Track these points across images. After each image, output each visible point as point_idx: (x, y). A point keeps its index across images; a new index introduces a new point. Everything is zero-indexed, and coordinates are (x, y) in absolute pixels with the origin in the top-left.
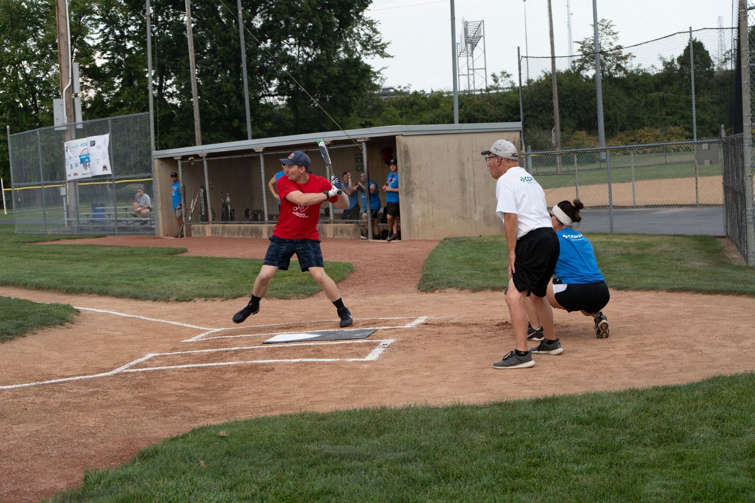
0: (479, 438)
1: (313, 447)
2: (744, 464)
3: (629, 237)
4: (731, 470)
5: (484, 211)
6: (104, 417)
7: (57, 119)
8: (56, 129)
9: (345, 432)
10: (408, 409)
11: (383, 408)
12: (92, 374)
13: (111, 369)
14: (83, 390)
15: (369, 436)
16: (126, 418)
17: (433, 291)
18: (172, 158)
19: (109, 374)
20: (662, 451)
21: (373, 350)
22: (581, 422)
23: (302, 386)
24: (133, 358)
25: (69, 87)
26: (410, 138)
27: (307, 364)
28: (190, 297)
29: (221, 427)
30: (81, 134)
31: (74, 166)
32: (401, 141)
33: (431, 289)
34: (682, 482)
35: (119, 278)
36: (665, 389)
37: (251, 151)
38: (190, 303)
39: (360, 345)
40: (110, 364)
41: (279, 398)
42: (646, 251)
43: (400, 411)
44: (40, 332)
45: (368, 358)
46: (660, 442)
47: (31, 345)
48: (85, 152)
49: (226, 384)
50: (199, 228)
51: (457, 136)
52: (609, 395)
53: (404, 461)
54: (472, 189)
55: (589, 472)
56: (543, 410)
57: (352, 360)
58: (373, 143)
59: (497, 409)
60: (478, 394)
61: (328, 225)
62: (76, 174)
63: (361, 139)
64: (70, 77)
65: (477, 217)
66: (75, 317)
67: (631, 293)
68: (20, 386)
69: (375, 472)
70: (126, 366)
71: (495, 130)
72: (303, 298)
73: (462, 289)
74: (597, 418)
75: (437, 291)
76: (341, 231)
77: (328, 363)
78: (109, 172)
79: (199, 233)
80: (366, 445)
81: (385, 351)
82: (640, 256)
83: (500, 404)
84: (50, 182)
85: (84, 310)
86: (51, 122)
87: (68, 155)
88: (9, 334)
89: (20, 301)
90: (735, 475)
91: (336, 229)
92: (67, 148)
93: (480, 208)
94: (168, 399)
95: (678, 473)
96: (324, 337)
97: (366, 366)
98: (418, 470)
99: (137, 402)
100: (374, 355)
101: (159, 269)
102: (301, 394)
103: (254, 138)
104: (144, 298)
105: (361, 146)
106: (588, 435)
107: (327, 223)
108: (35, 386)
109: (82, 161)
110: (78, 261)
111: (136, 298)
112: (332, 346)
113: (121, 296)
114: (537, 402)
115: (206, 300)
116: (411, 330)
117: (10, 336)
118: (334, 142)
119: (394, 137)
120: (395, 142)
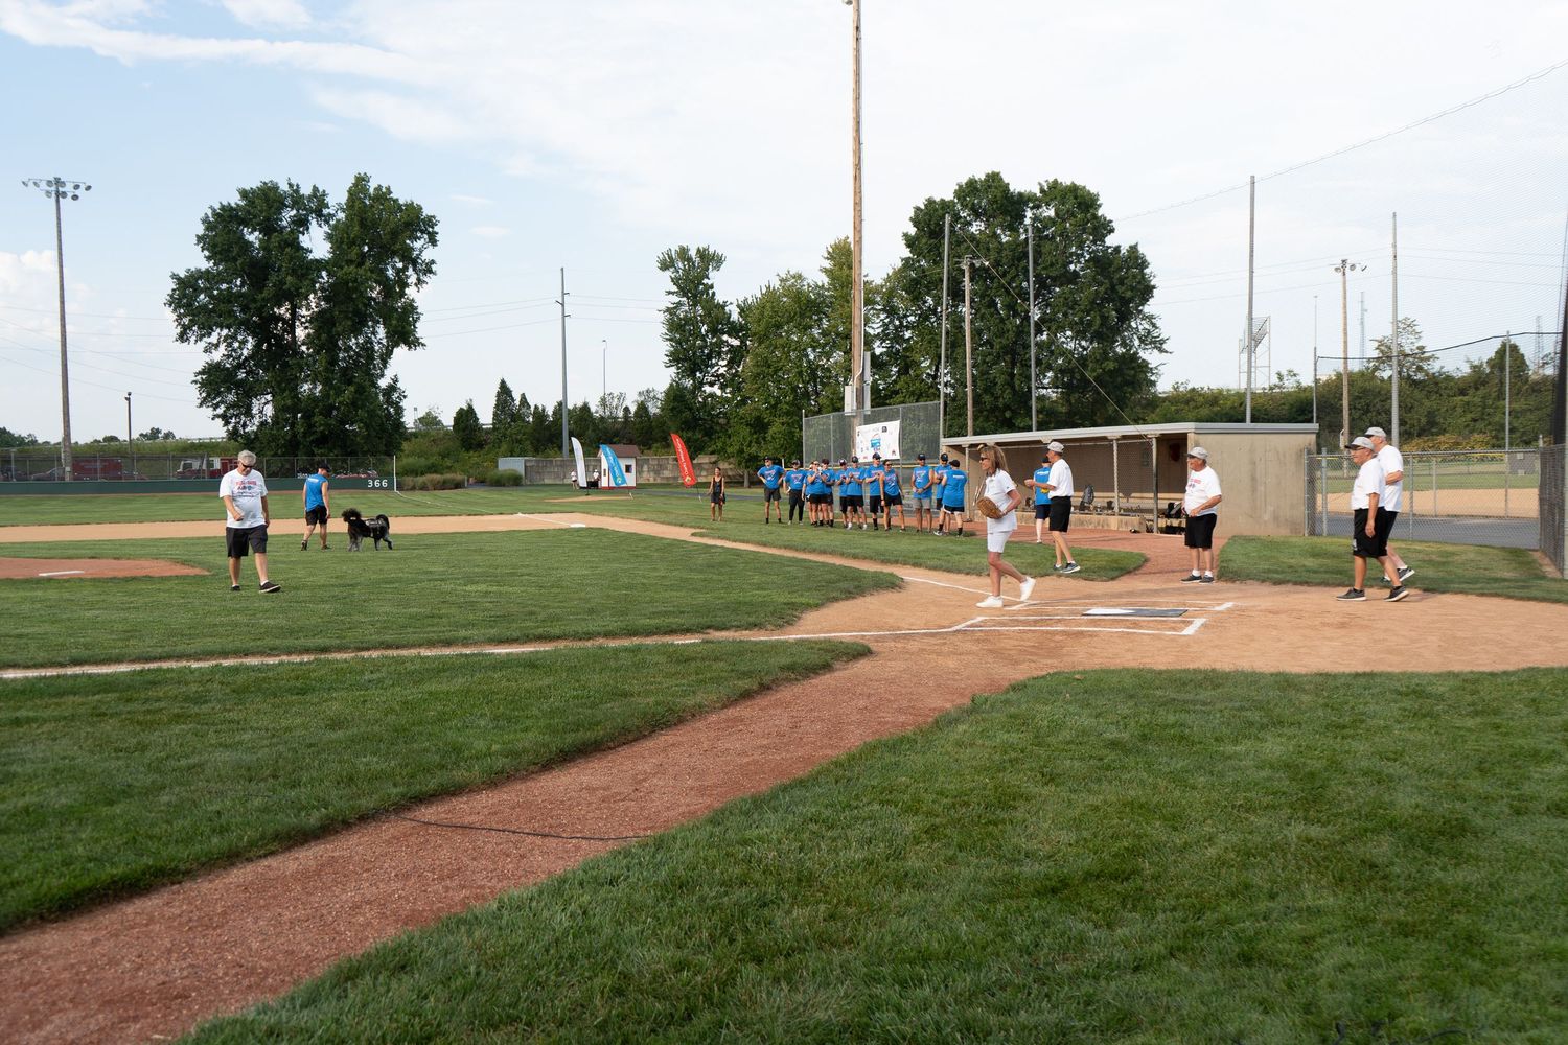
0: (1306, 698)
1: (1159, 693)
2: (1559, 736)
3: (1431, 544)
4: (1546, 739)
5: (1274, 511)
6: (961, 662)
7: (848, 405)
8: (846, 415)
9: (1185, 684)
10: (1236, 671)
11: (1213, 670)
12: (934, 629)
13: (950, 627)
14: (933, 641)
15: (1206, 689)
16: (980, 664)
17: (1234, 582)
18: (960, 446)
19: (950, 630)
20: (1479, 720)
21: (1188, 627)
22: (1400, 693)
23: (1128, 650)
24: (965, 619)
25: (861, 375)
26: (1201, 436)
27: (1128, 633)
29: (1074, 673)
30: (868, 420)
31: (864, 449)
32: (1191, 437)
33: (1231, 580)
34: (1498, 743)
35: (928, 553)
36: (1482, 673)
39: (1174, 622)
40: (946, 623)
42: (1450, 559)
43: (1230, 673)
44: (875, 593)
45: (1185, 633)
46: (1477, 713)
47: (873, 604)
48: (876, 437)
49: (1058, 644)
51: (1250, 436)
52: (1425, 675)
53: (1242, 708)
54: (1262, 488)
55: (1411, 730)
56: (1363, 681)
57: (1170, 633)
58: (1163, 439)
59: (1321, 679)
62: (865, 457)
63: (1151, 435)
64: (862, 365)
65: (1266, 517)
66: (901, 583)
68: (879, 634)
69: (1218, 715)
70: (963, 625)
73: (1263, 581)
74: (1414, 692)
75: (1237, 582)
76: (1126, 524)
77: (1149, 635)
78: (897, 456)
80: (1206, 694)
81: (1199, 628)
82: (1444, 564)
83: (1321, 675)
85: (908, 579)
86: (841, 409)
87: (858, 440)
88: (850, 593)
89: (845, 567)
90: (1549, 743)
91: (1121, 522)
92: (857, 433)
93: (1270, 508)
94: (1011, 652)
95: (1496, 737)
96: (1138, 613)
97: (1184, 639)
98: (1255, 716)
99: (984, 653)
100: (1189, 631)
101: (959, 548)
102: (1129, 656)
103: (1038, 430)
104: (959, 571)
105: (1151, 442)
106: (1407, 703)
107: (1112, 515)
108: (890, 635)
111: (949, 570)
112: (1148, 621)
113: (935, 568)
114: (1357, 675)
116: (1219, 612)
118: (1124, 437)
119: (1186, 434)
120: (1186, 439)
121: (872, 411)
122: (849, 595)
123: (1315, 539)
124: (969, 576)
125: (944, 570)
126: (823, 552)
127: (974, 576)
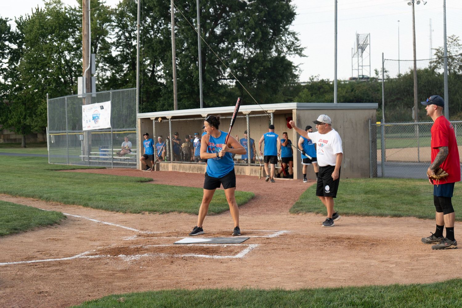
5: (350, 161)
6: (56, 286)
7: (80, 90)
8: (79, 97)
12: (59, 258)
13: (73, 255)
14: (50, 268)
16: (70, 287)
17: (298, 214)
18: (149, 119)
19: (71, 258)
21: (242, 251)
24: (89, 249)
25: (89, 69)
26: (302, 112)
28: (139, 211)
30: (94, 100)
31: (88, 121)
32: (294, 112)
33: (297, 212)
35: (100, 196)
37: (200, 116)
38: (138, 214)
39: (235, 247)
41: (171, 280)
45: (239, 256)
47: (29, 237)
48: (96, 113)
50: (164, 166)
51: (334, 111)
58: (278, 114)
60: (298, 283)
61: (247, 167)
62: (89, 127)
63: (270, 110)
64: (89, 63)
66: (63, 220)
67: (427, 221)
68: (11, 263)
70: (83, 254)
71: (360, 108)
72: (213, 215)
73: (317, 213)
75: (300, 214)
79: (165, 168)
81: (249, 252)
83: (305, 290)
84: (72, 131)
85: (71, 217)
86: (76, 92)
87: (84, 114)
88: (16, 229)
89: (31, 208)
91: (252, 170)
92: (84, 109)
96: (214, 241)
97: (233, 261)
99: (80, 277)
100: (242, 254)
101: (128, 191)
103: (205, 106)
105: (270, 116)
107: (246, 165)
108: (21, 264)
109: (94, 118)
110: (79, 183)
111: (107, 209)
113: (97, 208)
115: (150, 213)
116: (270, 239)
117: (16, 231)
118: (253, 113)
119: (291, 110)
120: (292, 114)
121: (97, 94)
122: (15, 231)
123: (375, 181)
124: (118, 213)
125: (103, 209)
126: (27, 196)
127: (121, 213)
